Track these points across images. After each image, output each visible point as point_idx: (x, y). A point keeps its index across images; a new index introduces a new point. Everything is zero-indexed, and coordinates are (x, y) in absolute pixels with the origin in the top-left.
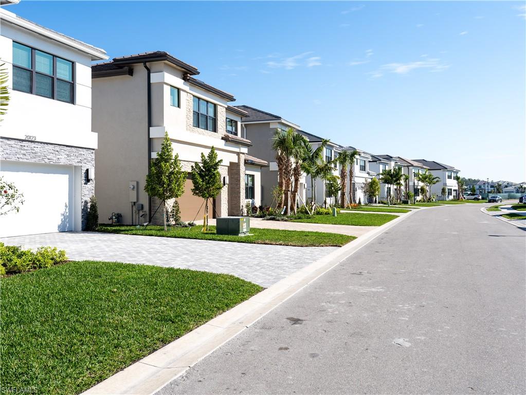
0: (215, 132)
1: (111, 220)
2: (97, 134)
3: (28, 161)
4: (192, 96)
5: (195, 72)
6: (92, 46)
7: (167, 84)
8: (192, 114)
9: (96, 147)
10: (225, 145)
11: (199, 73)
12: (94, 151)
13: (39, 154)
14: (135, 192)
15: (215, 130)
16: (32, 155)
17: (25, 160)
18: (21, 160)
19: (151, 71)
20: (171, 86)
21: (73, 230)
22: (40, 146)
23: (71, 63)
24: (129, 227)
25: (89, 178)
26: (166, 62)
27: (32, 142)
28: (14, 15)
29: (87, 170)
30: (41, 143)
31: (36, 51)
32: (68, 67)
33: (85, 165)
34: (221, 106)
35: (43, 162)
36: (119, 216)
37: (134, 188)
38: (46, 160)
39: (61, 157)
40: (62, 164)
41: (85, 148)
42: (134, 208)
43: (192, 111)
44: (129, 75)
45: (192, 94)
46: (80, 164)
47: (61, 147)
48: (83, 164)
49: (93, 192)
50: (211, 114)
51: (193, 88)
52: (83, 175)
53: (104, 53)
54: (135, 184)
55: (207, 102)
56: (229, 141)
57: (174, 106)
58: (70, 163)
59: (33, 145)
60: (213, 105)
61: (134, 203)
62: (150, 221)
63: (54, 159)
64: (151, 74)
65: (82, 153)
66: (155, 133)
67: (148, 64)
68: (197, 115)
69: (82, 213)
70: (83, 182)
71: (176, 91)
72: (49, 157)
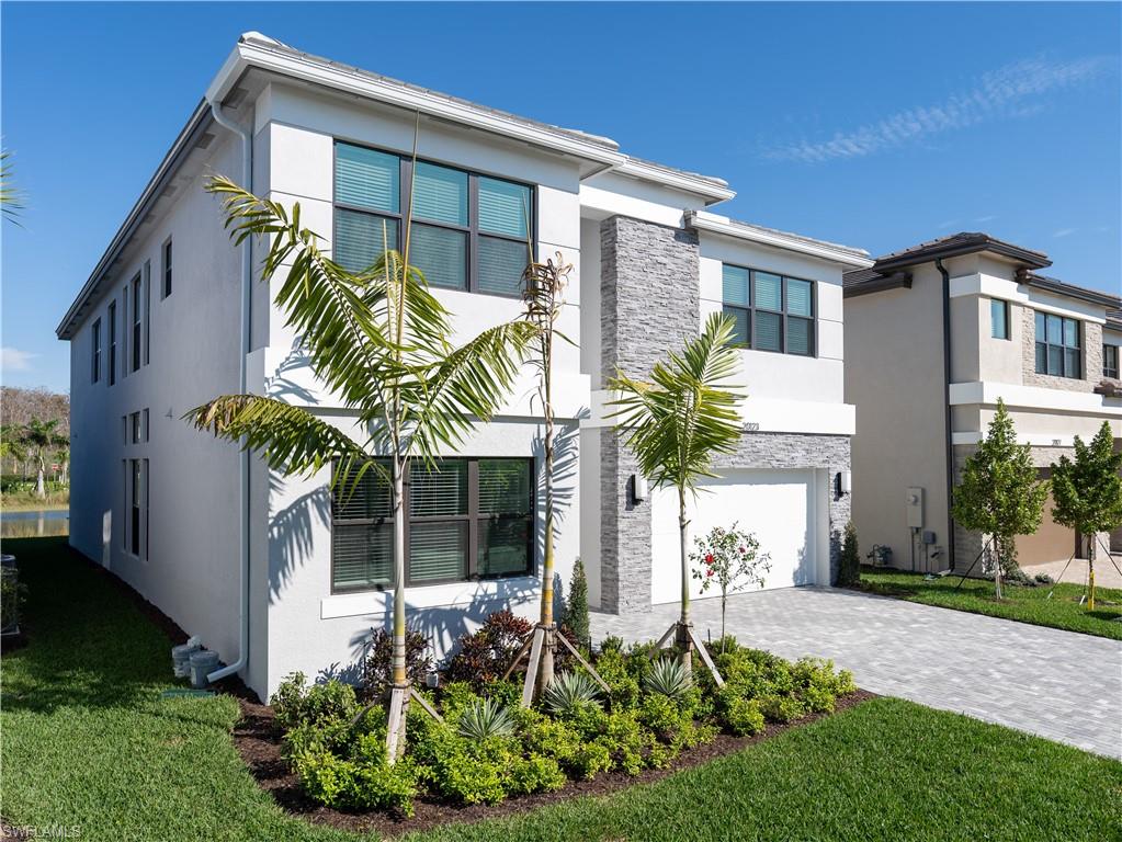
0: (1080, 378)
1: (871, 559)
2: (854, 407)
3: (747, 467)
4: (1033, 312)
5: (1042, 262)
6: (844, 247)
7: (985, 296)
8: (1033, 349)
9: (852, 431)
10: (1103, 405)
11: (1050, 263)
12: (849, 439)
13: (763, 453)
14: (919, 508)
15: (1079, 373)
16: (753, 456)
17: (743, 466)
18: (737, 466)
19: (951, 275)
20: (993, 298)
21: (815, 582)
22: (764, 438)
23: (809, 284)
24: (910, 577)
25: (843, 489)
26: (985, 252)
27: (752, 432)
28: (726, 220)
29: (839, 475)
30: (766, 433)
31: (757, 273)
32: (804, 291)
33: (834, 465)
34: (1093, 322)
35: (769, 466)
36: (887, 552)
37: (916, 501)
38: (775, 463)
39: (796, 454)
40: (798, 466)
41: (835, 435)
42: (917, 540)
43: (1033, 342)
44: (905, 286)
45: (1033, 308)
46: (827, 466)
47: (797, 438)
48: (832, 465)
49: (849, 514)
50: (1070, 342)
51: (1036, 295)
52: (832, 484)
53: (866, 256)
54: (919, 493)
55: (1063, 318)
56: (1114, 395)
57: (995, 336)
58: (811, 464)
59: (753, 438)
60: (1073, 323)
61: (917, 529)
62: (952, 567)
63: (787, 459)
64: (951, 281)
65: (830, 444)
66: (959, 393)
67: (944, 263)
68: (1042, 348)
69: (831, 554)
70: (833, 497)
71: (1001, 306)
72: (778, 457)
